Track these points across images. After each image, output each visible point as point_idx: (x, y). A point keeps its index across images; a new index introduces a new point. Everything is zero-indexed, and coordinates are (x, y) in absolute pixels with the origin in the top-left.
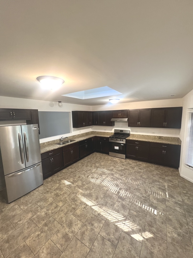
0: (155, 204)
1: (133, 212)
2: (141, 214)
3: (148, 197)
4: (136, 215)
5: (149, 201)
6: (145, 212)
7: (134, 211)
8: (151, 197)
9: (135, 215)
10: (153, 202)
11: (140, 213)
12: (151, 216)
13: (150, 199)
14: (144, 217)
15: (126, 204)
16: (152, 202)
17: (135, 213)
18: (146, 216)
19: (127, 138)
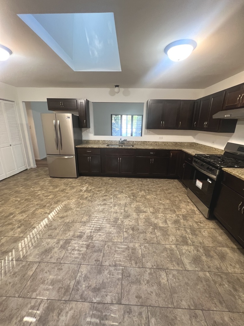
0: (55, 317)
1: (34, 269)
2: (27, 285)
3: (77, 297)
4: (26, 276)
5: (63, 299)
6: (32, 294)
7: (37, 270)
8: (80, 305)
9: (26, 273)
10: (64, 313)
11: (31, 282)
12: (20, 308)
13: (73, 304)
14: (20, 292)
15: (52, 254)
16: (61, 310)
17: (30, 273)
18: (21, 297)
19: (226, 169)
